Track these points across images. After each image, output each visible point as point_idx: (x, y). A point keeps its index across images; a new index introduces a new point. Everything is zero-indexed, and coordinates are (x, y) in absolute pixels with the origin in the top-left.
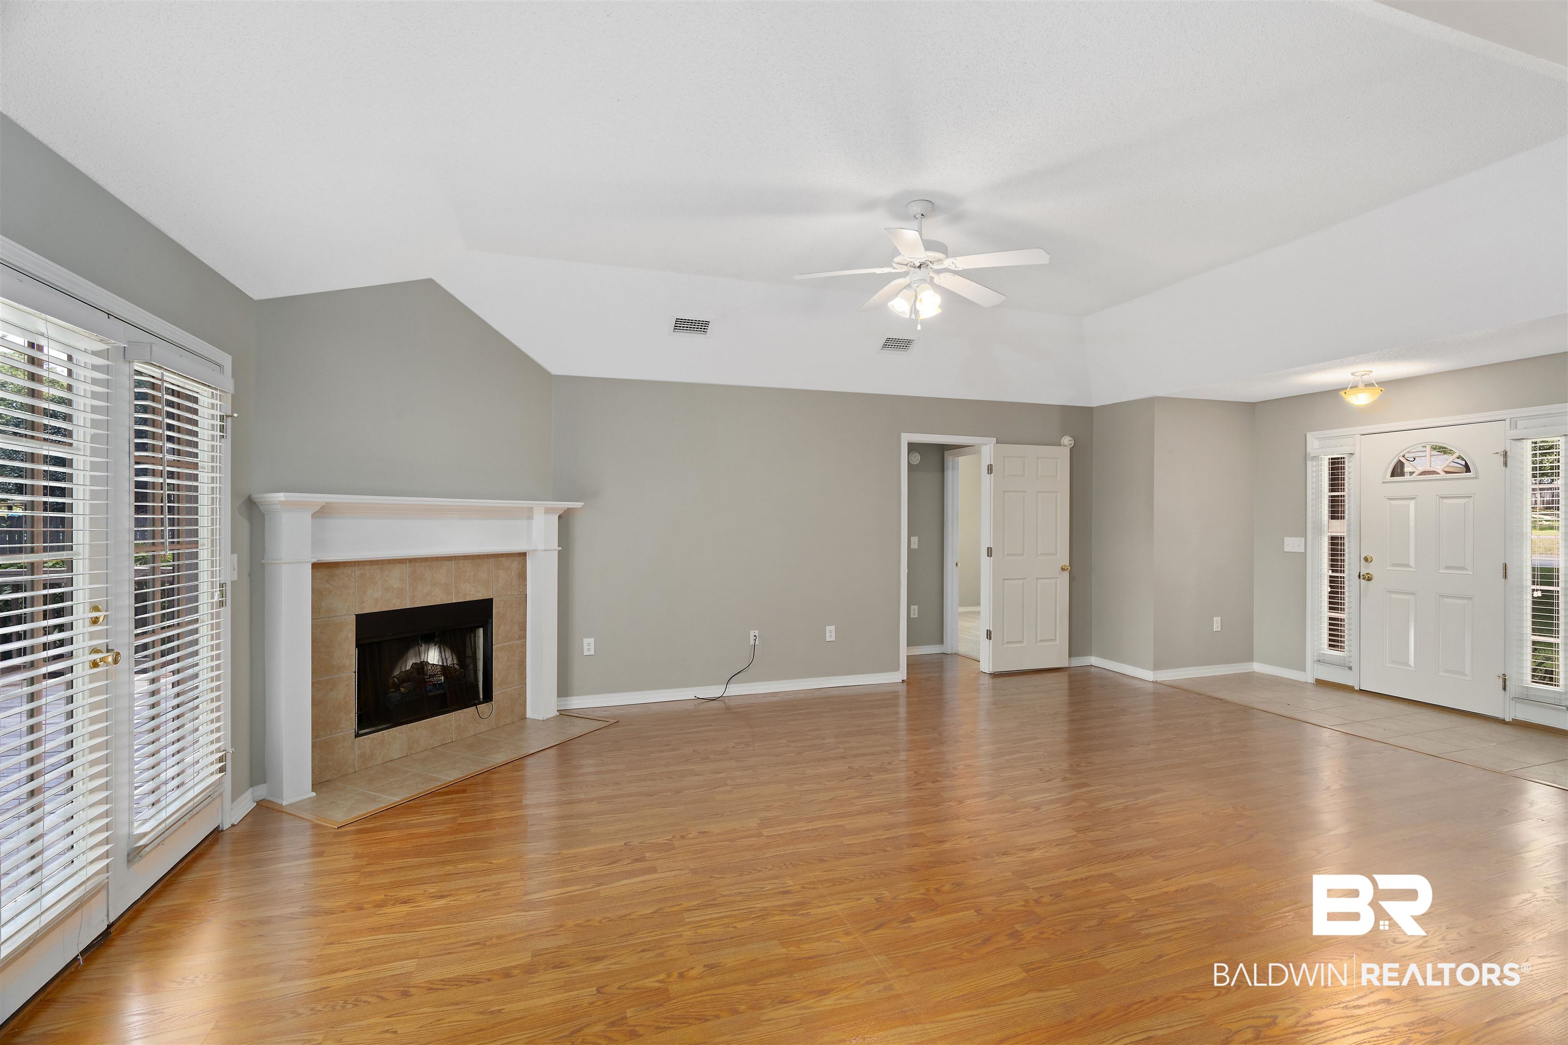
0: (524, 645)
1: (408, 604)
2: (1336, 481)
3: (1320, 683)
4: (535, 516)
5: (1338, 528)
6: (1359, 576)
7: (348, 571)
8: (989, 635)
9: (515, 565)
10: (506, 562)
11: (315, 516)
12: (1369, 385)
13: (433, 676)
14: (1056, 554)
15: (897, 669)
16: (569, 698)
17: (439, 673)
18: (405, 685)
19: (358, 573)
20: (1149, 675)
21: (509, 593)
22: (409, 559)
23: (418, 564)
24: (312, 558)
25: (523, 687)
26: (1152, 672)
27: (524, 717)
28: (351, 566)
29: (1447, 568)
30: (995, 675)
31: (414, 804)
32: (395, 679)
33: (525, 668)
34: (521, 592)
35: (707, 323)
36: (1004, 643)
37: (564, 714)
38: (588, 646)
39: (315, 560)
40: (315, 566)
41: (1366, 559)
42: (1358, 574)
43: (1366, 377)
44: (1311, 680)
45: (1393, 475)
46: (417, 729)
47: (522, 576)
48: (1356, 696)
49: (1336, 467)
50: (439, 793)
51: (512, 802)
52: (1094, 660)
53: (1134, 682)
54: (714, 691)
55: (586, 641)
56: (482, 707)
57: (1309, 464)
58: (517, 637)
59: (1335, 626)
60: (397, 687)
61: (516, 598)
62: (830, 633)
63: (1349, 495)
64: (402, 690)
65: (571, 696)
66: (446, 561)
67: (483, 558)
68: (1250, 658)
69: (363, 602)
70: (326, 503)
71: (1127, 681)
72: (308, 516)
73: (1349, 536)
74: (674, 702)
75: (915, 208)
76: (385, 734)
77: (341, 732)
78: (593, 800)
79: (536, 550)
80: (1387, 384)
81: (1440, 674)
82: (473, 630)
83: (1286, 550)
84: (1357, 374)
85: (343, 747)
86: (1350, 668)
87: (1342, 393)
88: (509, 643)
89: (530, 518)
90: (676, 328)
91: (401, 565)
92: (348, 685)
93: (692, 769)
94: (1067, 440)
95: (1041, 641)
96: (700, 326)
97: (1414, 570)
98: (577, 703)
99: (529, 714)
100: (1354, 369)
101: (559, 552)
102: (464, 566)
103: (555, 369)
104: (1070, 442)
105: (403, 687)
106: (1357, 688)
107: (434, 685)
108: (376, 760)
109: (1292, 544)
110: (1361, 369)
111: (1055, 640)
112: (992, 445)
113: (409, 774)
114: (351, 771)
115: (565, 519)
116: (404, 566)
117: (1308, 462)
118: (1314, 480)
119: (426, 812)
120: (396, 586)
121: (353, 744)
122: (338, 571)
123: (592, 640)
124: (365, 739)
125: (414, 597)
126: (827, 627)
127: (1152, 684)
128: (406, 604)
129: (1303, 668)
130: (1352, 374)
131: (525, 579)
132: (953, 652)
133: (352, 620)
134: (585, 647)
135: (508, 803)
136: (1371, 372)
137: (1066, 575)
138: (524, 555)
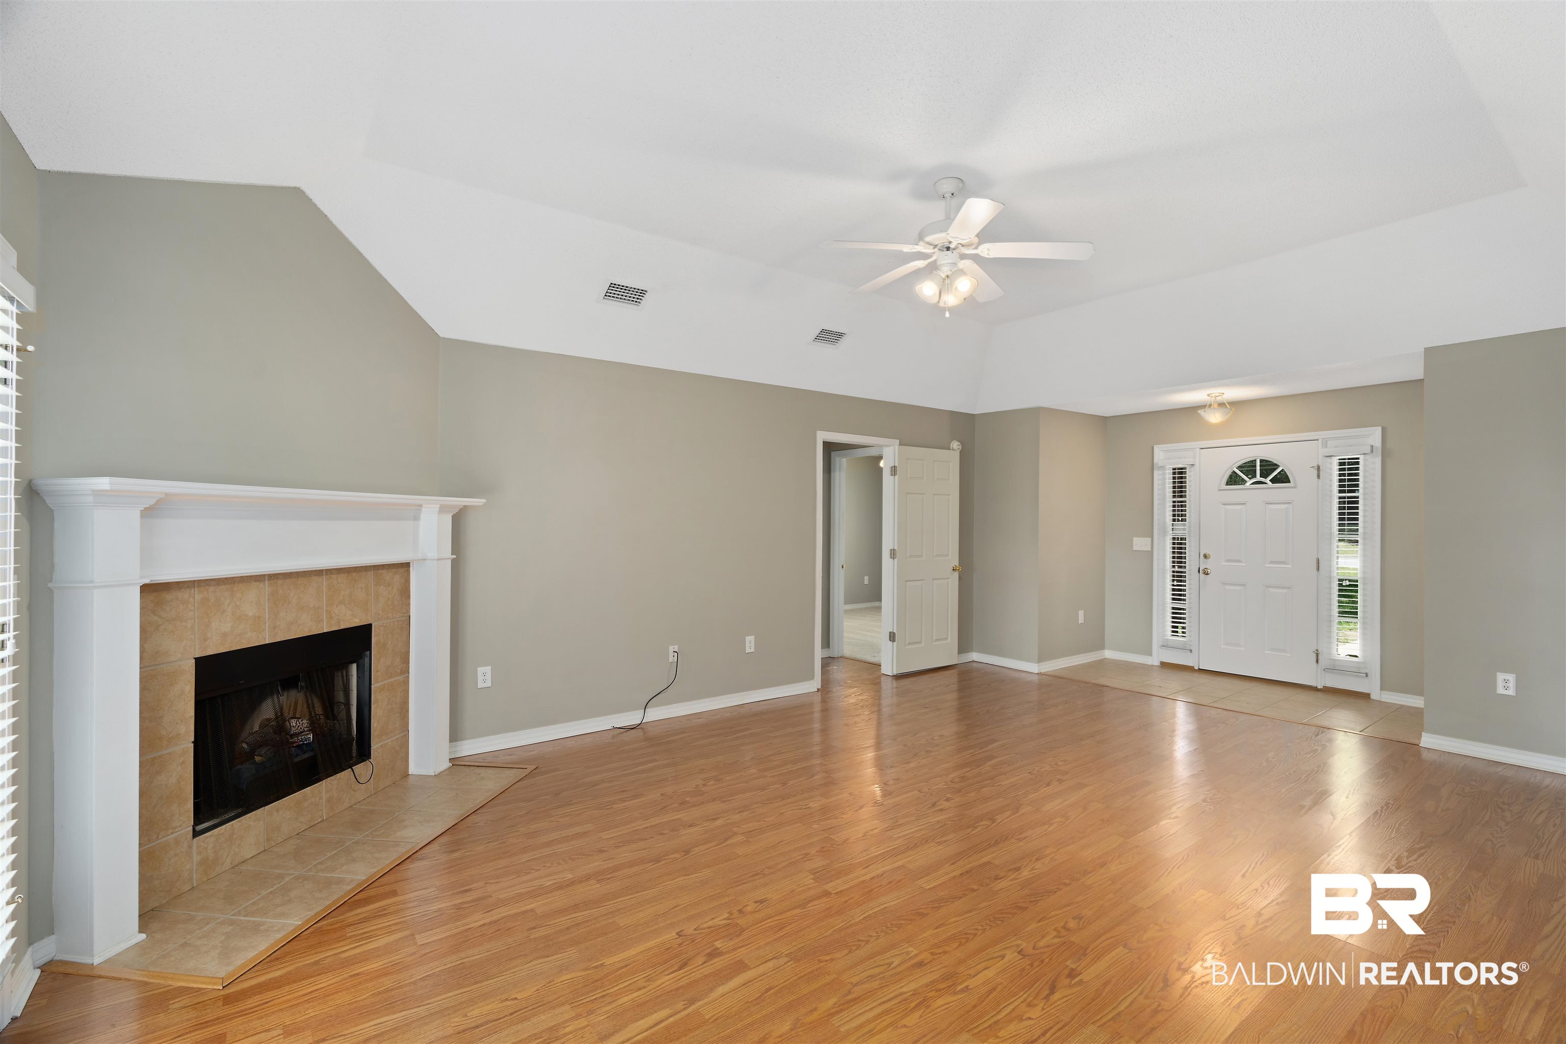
0: (406, 682)
1: (267, 638)
2: (1179, 488)
3: (1164, 665)
4: (423, 516)
5: (1181, 530)
6: (1199, 571)
7: (184, 595)
8: (892, 637)
9: (396, 579)
10: (387, 575)
11: (149, 513)
12: (1221, 405)
13: (297, 735)
14: (947, 555)
15: (812, 677)
16: (459, 743)
17: (306, 729)
18: (263, 751)
19: (198, 597)
20: (1033, 667)
21: (390, 615)
22: (268, 575)
23: (280, 582)
24: (142, 577)
25: (405, 736)
26: (1037, 665)
27: (406, 775)
28: (188, 587)
29: (1272, 562)
30: (899, 677)
31: (328, 925)
32: (245, 746)
33: (407, 711)
34: (404, 613)
35: (643, 292)
36: (906, 644)
37: (456, 763)
38: (484, 676)
39: (147, 581)
40: (148, 589)
41: (1205, 556)
42: (1197, 569)
43: (1219, 399)
44: (1157, 663)
45: (1227, 484)
46: (278, 811)
47: (405, 593)
48: (1196, 675)
49: (1179, 475)
50: (354, 901)
51: (479, 899)
52: (975, 656)
53: (1024, 675)
54: (632, 718)
55: (481, 670)
56: (358, 768)
57: (1156, 473)
58: (399, 671)
59: (1178, 616)
60: (250, 755)
61: (398, 621)
62: (750, 645)
63: (1190, 501)
64: (257, 759)
65: (462, 740)
66: (315, 576)
67: (360, 571)
68: (1101, 646)
69: (206, 640)
70: (166, 494)
71: (1017, 675)
72: (135, 515)
73: (1190, 536)
74: (589, 735)
75: (945, 186)
76: (235, 826)
77: (172, 833)
78: (588, 878)
79: (425, 559)
80: (1236, 404)
81: (1266, 652)
82: (345, 666)
83: (1135, 549)
84: (1213, 395)
85: (176, 855)
86: (1191, 651)
87: (1201, 412)
88: (389, 681)
89: (416, 518)
90: (607, 295)
91: (257, 583)
92: (183, 763)
93: (679, 819)
94: (955, 445)
95: (937, 640)
96: (635, 295)
97: (1244, 565)
98: (470, 748)
99: (412, 770)
100: (1209, 391)
101: (453, 561)
102: (338, 583)
103: (444, 330)
104: (958, 447)
105: (260, 755)
106: (1196, 668)
107: (299, 747)
108: (222, 864)
109: (1140, 544)
110: (1215, 391)
111: (946, 639)
112: (897, 447)
113: (287, 879)
114: (187, 887)
115: (458, 520)
116: (262, 585)
117: (1155, 471)
118: (1160, 487)
119: (355, 936)
120: (250, 614)
121: (190, 847)
122: (168, 596)
123: (488, 669)
124: (207, 837)
125: (275, 627)
126: (746, 637)
127: (1037, 676)
128: (265, 638)
129: (1149, 653)
130: (1208, 395)
131: (409, 597)
132: (840, 656)
133: (190, 667)
134: (480, 678)
135: (473, 901)
136: (1223, 394)
137: (956, 574)
138: (407, 565)
